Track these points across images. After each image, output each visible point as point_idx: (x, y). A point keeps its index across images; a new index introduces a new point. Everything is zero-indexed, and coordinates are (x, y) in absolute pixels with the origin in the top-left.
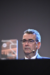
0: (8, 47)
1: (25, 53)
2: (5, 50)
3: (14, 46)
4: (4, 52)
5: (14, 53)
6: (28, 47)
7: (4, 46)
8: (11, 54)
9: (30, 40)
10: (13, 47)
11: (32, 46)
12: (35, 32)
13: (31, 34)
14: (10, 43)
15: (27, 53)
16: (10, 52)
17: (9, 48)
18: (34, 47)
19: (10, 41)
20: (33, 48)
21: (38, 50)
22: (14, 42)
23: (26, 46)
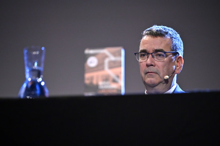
0: (100, 67)
1: (145, 83)
2: (94, 74)
3: (114, 62)
4: (92, 78)
5: (114, 81)
6: (152, 69)
7: (91, 62)
8: (108, 83)
9: (157, 51)
10: (114, 65)
11: (164, 66)
12: (170, 32)
13: (159, 38)
14: (106, 56)
15: (149, 83)
16: (106, 79)
17: (103, 69)
18: (168, 69)
19: (105, 51)
20: (165, 71)
21: (176, 75)
22: (114, 54)
23: (148, 66)
